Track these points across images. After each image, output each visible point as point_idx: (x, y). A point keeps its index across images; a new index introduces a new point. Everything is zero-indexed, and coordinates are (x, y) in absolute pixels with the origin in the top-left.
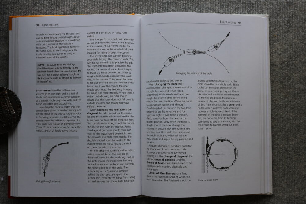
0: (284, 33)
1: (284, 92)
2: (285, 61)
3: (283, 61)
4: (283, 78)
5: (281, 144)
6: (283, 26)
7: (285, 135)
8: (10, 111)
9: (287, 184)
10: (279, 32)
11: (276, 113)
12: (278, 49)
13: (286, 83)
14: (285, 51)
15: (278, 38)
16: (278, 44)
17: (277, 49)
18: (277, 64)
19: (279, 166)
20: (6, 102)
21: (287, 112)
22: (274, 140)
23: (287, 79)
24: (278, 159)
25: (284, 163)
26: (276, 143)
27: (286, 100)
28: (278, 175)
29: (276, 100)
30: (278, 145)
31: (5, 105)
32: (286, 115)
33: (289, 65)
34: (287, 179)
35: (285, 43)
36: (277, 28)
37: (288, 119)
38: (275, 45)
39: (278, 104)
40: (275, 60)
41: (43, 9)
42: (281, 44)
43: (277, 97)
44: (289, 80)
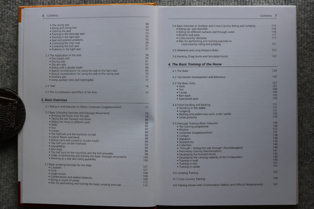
41: (14, 6)
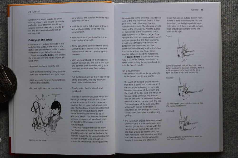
0: (233, 17)
1: (233, 66)
2: (233, 40)
3: (232, 40)
4: (232, 55)
5: (230, 110)
6: (232, 11)
7: (233, 102)
8: (7, 83)
9: (235, 143)
10: (228, 16)
11: (226, 84)
12: (228, 30)
13: (235, 59)
14: (234, 31)
15: (227, 21)
16: (227, 26)
17: (226, 30)
18: (227, 43)
19: (228, 127)
20: (4, 76)
21: (235, 83)
22: (224, 106)
23: (235, 55)
24: (227, 121)
25: (232, 125)
26: (226, 109)
27: (235, 73)
28: (228, 135)
29: (226, 73)
30: (228, 110)
31: (3, 78)
32: (234, 86)
33: (237, 44)
34: (234, 138)
35: (234, 25)
36: (227, 12)
37: (235, 89)
38: (225, 27)
39: (228, 76)
40: (225, 39)
42: (230, 26)
43: (226, 70)
44: (237, 56)
